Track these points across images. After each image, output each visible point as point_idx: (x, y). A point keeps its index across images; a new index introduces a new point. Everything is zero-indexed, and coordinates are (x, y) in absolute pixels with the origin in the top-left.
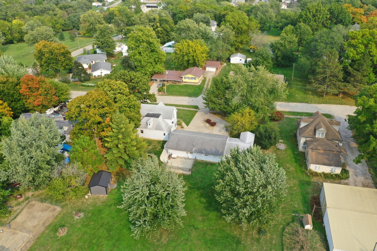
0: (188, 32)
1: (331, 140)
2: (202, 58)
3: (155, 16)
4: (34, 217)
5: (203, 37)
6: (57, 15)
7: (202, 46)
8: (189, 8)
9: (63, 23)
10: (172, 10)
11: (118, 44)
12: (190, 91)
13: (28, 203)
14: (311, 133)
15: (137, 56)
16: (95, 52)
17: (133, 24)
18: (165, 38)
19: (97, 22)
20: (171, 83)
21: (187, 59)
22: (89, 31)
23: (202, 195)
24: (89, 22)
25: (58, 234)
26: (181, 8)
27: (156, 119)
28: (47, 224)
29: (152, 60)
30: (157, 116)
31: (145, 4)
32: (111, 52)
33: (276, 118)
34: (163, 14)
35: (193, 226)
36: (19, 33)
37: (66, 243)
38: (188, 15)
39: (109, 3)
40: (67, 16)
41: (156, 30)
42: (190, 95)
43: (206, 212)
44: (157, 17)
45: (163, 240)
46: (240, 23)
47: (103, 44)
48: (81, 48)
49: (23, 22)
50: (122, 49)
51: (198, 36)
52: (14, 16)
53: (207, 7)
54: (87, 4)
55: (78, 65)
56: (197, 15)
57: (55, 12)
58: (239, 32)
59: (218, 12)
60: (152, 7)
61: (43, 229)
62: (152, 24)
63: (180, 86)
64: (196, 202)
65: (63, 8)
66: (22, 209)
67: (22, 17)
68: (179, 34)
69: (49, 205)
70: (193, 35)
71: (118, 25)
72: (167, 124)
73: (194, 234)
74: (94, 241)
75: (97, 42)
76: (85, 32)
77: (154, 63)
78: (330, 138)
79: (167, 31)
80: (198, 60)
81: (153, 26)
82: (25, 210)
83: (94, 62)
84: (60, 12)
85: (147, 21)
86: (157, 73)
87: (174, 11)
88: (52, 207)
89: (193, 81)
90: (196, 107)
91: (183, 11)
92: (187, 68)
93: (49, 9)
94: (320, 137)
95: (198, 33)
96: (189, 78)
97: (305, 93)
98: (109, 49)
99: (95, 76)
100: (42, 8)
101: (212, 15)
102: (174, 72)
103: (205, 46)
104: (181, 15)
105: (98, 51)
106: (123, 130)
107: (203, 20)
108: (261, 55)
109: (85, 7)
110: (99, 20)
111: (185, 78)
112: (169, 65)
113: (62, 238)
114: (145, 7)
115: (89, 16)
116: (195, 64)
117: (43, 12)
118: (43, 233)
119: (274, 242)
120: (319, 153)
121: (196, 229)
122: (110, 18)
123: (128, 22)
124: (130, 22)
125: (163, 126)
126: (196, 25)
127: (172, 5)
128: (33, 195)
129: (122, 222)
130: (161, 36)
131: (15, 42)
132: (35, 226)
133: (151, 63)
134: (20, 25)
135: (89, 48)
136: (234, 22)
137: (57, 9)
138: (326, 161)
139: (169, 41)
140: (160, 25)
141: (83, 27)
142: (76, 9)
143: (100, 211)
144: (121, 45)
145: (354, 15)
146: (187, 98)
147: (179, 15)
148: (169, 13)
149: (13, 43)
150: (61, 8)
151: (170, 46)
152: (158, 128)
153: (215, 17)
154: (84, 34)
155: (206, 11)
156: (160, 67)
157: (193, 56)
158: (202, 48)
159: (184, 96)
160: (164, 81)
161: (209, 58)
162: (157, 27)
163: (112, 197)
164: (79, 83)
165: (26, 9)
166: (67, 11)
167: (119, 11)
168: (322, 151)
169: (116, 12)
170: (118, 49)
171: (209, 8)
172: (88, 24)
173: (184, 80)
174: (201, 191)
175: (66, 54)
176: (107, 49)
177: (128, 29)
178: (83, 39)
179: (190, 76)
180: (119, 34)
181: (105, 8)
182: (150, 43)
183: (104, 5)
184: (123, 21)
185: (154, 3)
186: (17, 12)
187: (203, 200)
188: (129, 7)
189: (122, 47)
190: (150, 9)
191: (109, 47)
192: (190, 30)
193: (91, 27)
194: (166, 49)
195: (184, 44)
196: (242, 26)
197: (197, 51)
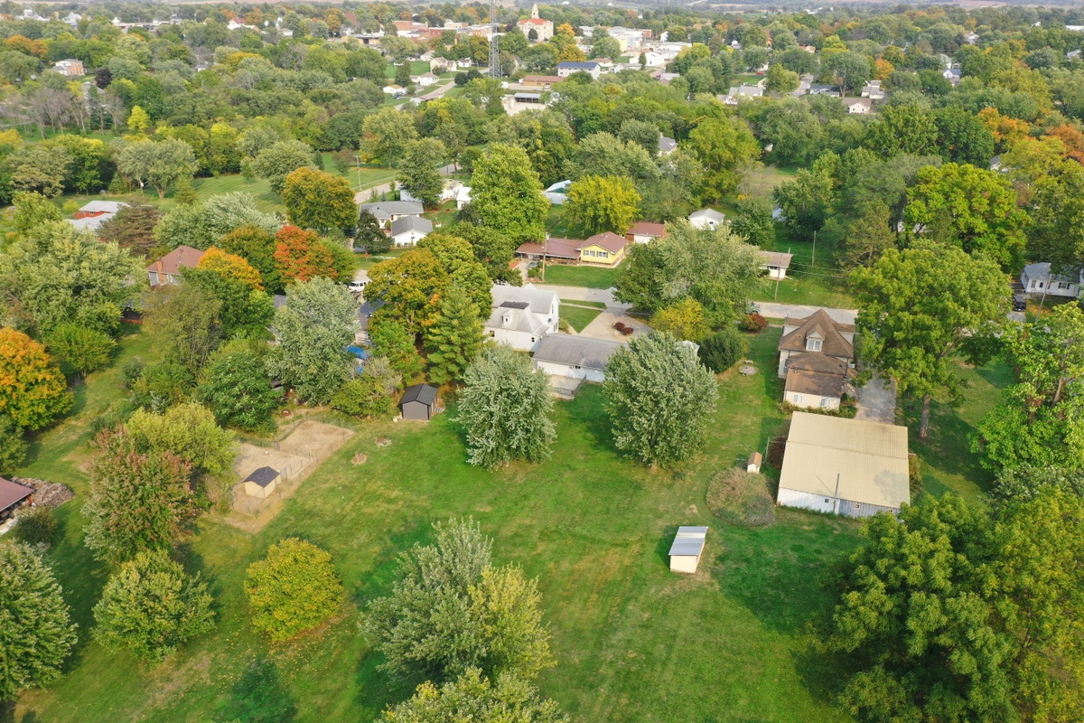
0: (599, 161)
1: (833, 356)
2: (624, 213)
3: (532, 123)
4: (314, 440)
5: (632, 172)
6: (304, 114)
7: (625, 189)
8: (613, 107)
9: (318, 135)
10: (574, 110)
11: (448, 183)
12: (593, 279)
13: (301, 423)
14: (798, 343)
15: (489, 206)
16: (397, 198)
17: (483, 142)
18: (551, 172)
19: (401, 135)
20: (555, 262)
21: (592, 214)
22: (380, 153)
23: (589, 429)
24: (382, 132)
25: (352, 462)
26: (596, 108)
27: (520, 311)
28: (335, 449)
29: (520, 214)
30: (522, 306)
31: (513, 92)
32: (433, 198)
33: (752, 326)
34: (552, 121)
35: (569, 466)
36: (224, 152)
37: (367, 472)
38: (611, 124)
39: (425, 87)
40: (327, 119)
41: (534, 155)
42: (591, 285)
43: (592, 451)
44: (538, 127)
45: (518, 479)
46: (718, 144)
47: (416, 181)
48: (364, 189)
49: (233, 130)
50: (459, 193)
51: (622, 168)
52: (211, 116)
53: (658, 105)
54: (373, 90)
55: (368, 218)
56: (630, 125)
57: (301, 109)
58: (717, 165)
59: (681, 119)
60: (529, 100)
61: (329, 454)
62: (525, 141)
63: (575, 269)
64: (579, 437)
65: (318, 99)
66: (294, 430)
67: (230, 120)
68: (581, 164)
69: (336, 427)
70: (611, 166)
71: (448, 143)
72: (539, 323)
73: (568, 475)
74: (410, 474)
75: (405, 177)
76: (370, 155)
77: (524, 221)
78: (830, 352)
79: (557, 157)
80: (616, 218)
81: (527, 145)
82: (297, 431)
83: (395, 218)
84: (311, 109)
85: (514, 133)
86: (529, 241)
87: (580, 113)
88: (341, 429)
89: (602, 259)
90: (602, 305)
91: (601, 113)
92: (593, 234)
93: (288, 102)
94: (814, 350)
95: (623, 164)
96: (593, 253)
97: (830, 290)
98: (429, 192)
99: (399, 245)
100: (273, 98)
101: (668, 125)
102: (565, 241)
103: (633, 190)
104: (593, 124)
105: (404, 195)
106: (462, 312)
107: (643, 135)
108: (749, 212)
109: (368, 97)
110: (406, 129)
111: (586, 253)
112: (555, 228)
113: (359, 467)
114: (513, 101)
115: (384, 120)
116: (609, 226)
117: (273, 108)
118: (330, 459)
119: (695, 488)
120: (807, 376)
121: (573, 469)
122: (428, 125)
123: (469, 135)
124: (473, 136)
125: (532, 324)
126: (620, 147)
127: (575, 98)
128: (307, 413)
129: (454, 456)
130: (543, 168)
131: (216, 173)
132: (317, 450)
133: (519, 220)
134: (226, 135)
135: (384, 188)
136: (704, 143)
137: (306, 102)
138: (815, 387)
139: (561, 179)
140: (544, 144)
141: (368, 143)
142: (349, 102)
143: (417, 440)
144: (454, 184)
145: (1005, 134)
146: (585, 290)
147: (590, 122)
148: (568, 117)
149: (211, 175)
150: (314, 99)
151: (560, 191)
152: (522, 327)
153: (676, 131)
154: (369, 160)
155: (653, 115)
156: (535, 229)
157: (606, 210)
158: (627, 193)
159: (580, 285)
160: (541, 257)
161: (641, 216)
162: (537, 148)
163: (437, 423)
164: (368, 257)
165: (236, 101)
166: (327, 107)
167: (451, 109)
168: (811, 373)
169: (443, 113)
170: (446, 194)
171: (661, 109)
172: (379, 137)
173: (584, 257)
174: (589, 424)
175: (346, 196)
176: (423, 192)
177: (469, 152)
178: (365, 170)
179: (596, 249)
180: (449, 163)
181: (417, 101)
182: (518, 179)
183: (411, 93)
184: (459, 134)
185: (535, 92)
186: (218, 106)
187: (589, 435)
188: (473, 100)
189: (456, 189)
190: (524, 106)
191: (429, 188)
192: (604, 157)
193: (387, 144)
194: (553, 195)
195: (587, 185)
196: (720, 151)
197: (614, 198)
